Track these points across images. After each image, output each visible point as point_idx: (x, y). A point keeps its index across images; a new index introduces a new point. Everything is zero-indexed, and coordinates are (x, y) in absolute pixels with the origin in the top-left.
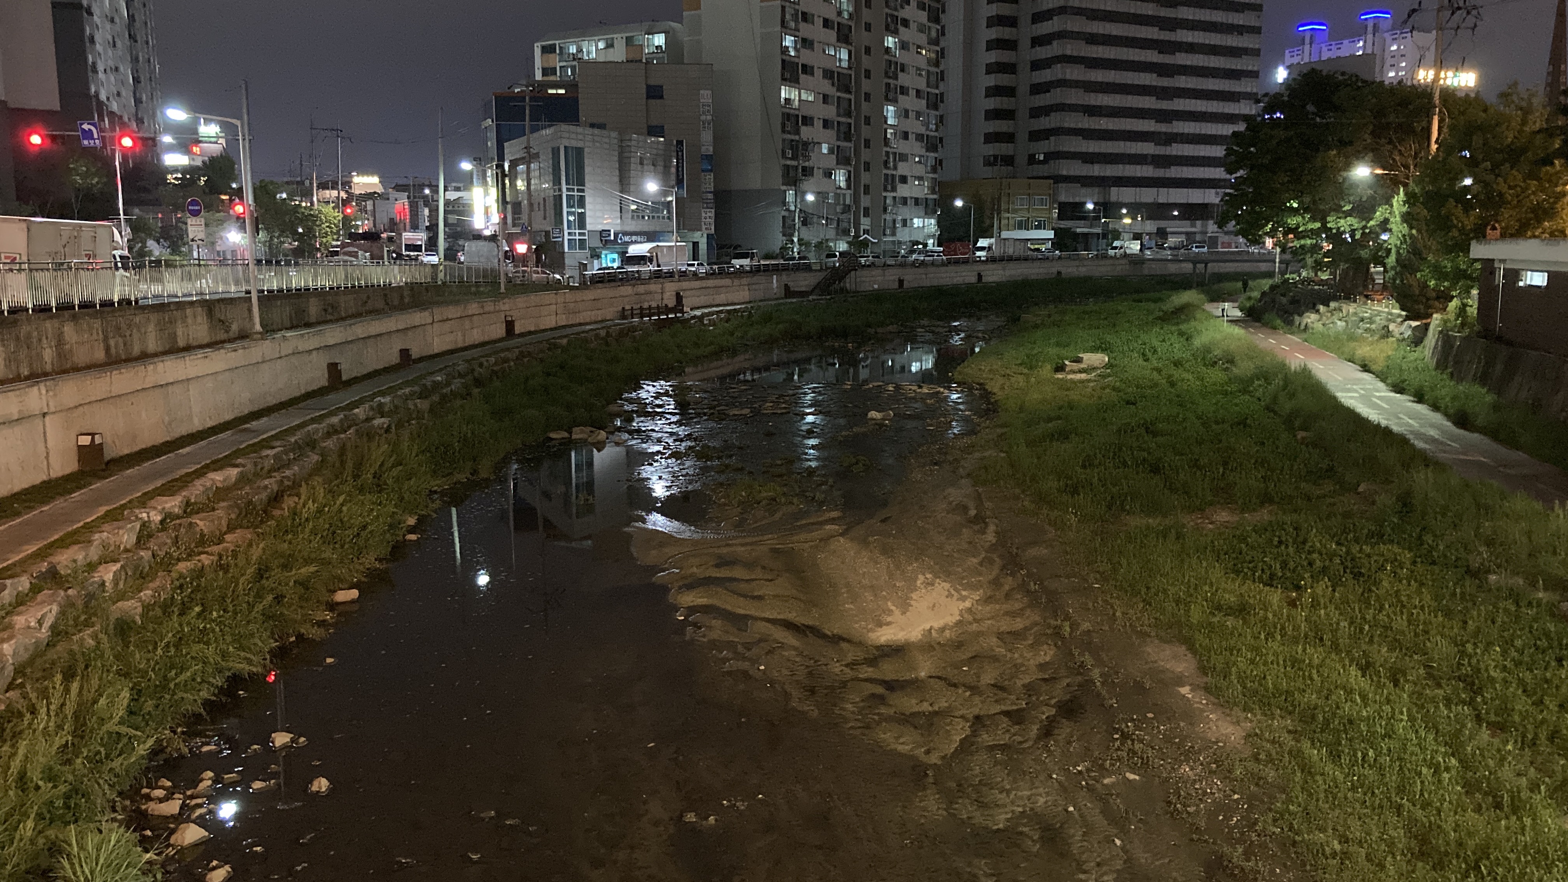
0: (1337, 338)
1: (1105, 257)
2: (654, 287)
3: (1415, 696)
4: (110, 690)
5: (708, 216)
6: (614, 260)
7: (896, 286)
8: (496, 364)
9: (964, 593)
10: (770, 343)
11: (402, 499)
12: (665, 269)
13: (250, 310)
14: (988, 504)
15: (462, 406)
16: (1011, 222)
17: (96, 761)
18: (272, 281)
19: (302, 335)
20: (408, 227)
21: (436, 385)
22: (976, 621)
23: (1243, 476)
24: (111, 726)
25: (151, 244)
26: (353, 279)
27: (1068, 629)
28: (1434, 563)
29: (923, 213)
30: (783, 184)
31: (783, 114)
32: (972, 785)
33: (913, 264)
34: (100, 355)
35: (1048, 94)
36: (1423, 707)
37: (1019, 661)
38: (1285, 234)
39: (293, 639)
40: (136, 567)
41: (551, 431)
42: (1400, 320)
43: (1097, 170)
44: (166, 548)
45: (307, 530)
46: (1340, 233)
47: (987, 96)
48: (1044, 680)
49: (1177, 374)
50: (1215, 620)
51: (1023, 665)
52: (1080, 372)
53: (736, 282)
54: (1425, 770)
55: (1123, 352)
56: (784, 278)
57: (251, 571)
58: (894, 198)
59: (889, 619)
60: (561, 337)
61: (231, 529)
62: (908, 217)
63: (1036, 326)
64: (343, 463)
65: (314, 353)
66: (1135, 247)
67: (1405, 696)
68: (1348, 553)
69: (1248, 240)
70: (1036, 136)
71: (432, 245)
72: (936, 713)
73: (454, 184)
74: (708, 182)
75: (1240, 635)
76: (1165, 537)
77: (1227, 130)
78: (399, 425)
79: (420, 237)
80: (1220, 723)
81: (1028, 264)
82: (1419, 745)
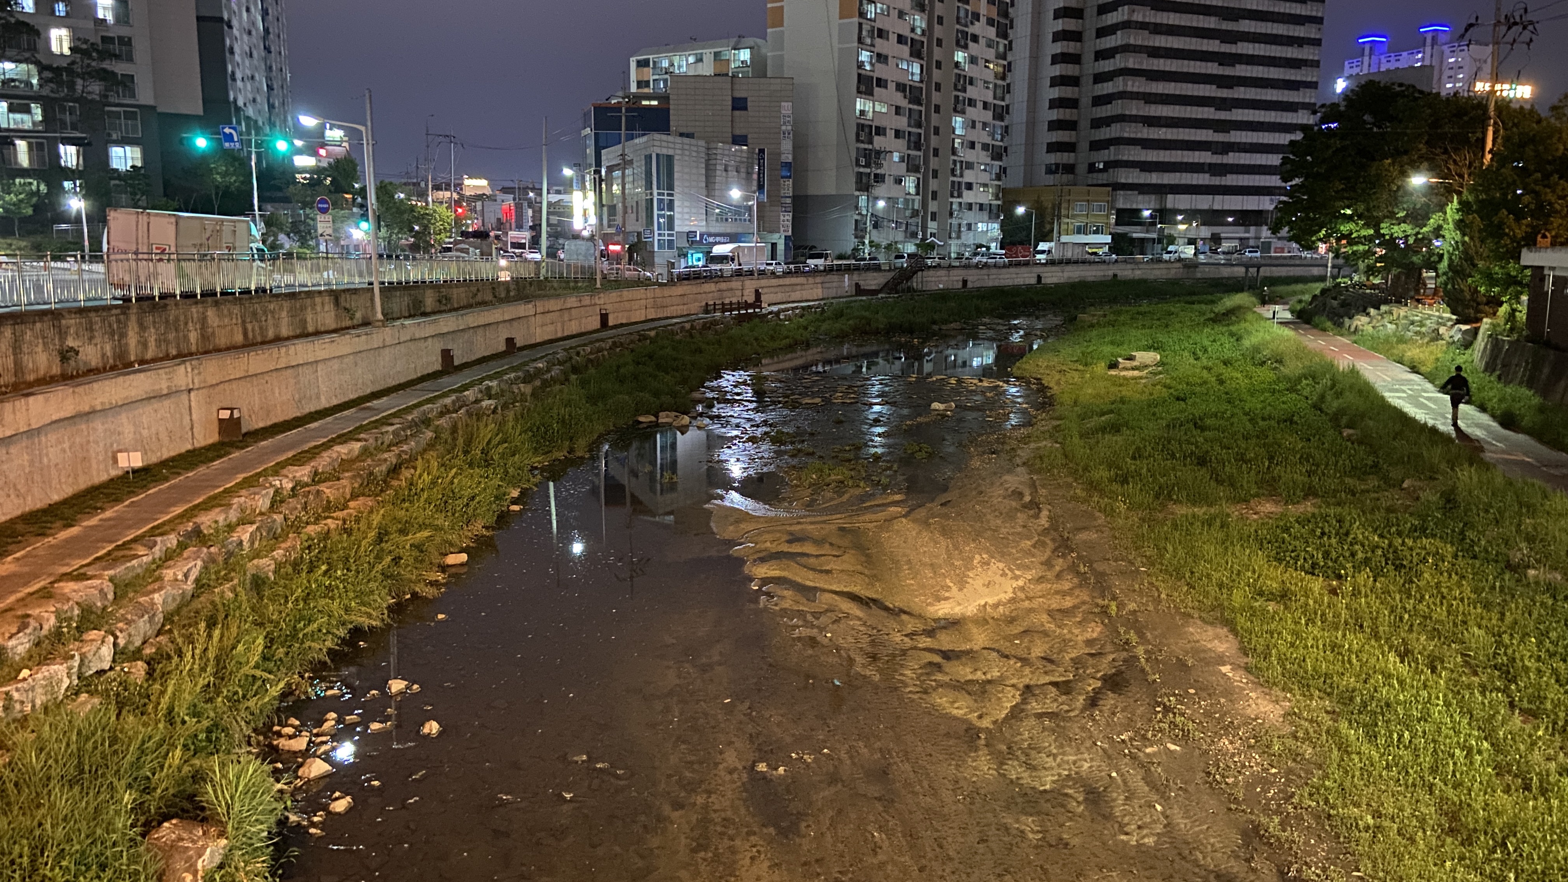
0: (1387, 340)
1: (1160, 261)
2: (736, 284)
3: (1451, 683)
4: (247, 638)
5: (786, 219)
6: (699, 260)
7: (960, 285)
8: (591, 353)
9: (1017, 573)
10: (841, 337)
11: (506, 472)
12: (745, 268)
13: (372, 300)
14: (1043, 492)
15: (561, 391)
16: (1071, 227)
17: (234, 702)
18: (392, 274)
19: (419, 324)
20: (513, 226)
21: (539, 372)
22: (1028, 598)
23: (1289, 470)
24: (246, 670)
25: (282, 237)
26: (464, 273)
27: (1114, 608)
28: (1475, 557)
29: (986, 217)
30: (857, 190)
31: (858, 124)
32: (1020, 748)
33: (976, 266)
34: (239, 338)
35: (1109, 106)
36: (1459, 693)
37: (1067, 637)
38: (1338, 240)
39: (408, 596)
40: (269, 531)
41: (640, 415)
42: (1450, 323)
43: (1154, 178)
44: (296, 513)
45: (422, 499)
46: (1393, 239)
47: (1050, 108)
48: (1092, 655)
49: (1227, 373)
50: (1257, 604)
51: (1070, 640)
52: (1133, 369)
53: (811, 280)
54: (1457, 752)
55: (1175, 351)
56: (856, 277)
57: (372, 534)
58: (960, 203)
59: (947, 594)
60: (650, 330)
61: (354, 496)
62: (973, 222)
63: (1092, 326)
64: (455, 439)
65: (430, 340)
66: (1190, 251)
67: (1442, 682)
68: (1390, 545)
69: (1301, 245)
70: (1097, 146)
71: (535, 243)
72: (989, 682)
73: (556, 188)
74: (787, 188)
75: (1281, 619)
76: (1210, 525)
77: (1284, 139)
78: (505, 406)
79: (525, 236)
80: (1259, 701)
81: (1086, 267)
82: (1453, 728)
